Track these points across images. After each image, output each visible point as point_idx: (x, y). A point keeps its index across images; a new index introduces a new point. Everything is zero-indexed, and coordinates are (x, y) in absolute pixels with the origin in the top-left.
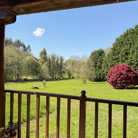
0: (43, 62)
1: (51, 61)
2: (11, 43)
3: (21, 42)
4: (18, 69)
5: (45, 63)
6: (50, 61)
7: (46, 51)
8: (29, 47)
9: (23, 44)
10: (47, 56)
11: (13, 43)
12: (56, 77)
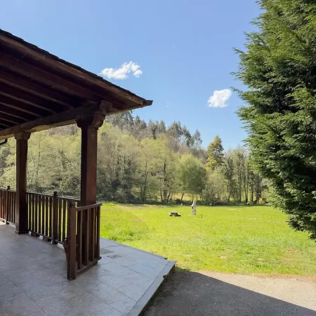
0: (213, 165)
1: (234, 162)
2: (163, 129)
3: (182, 127)
4: (165, 180)
5: (219, 169)
6: (230, 162)
7: (220, 142)
8: (198, 134)
9: (185, 131)
10: (223, 152)
11: (167, 129)
12: (247, 200)
